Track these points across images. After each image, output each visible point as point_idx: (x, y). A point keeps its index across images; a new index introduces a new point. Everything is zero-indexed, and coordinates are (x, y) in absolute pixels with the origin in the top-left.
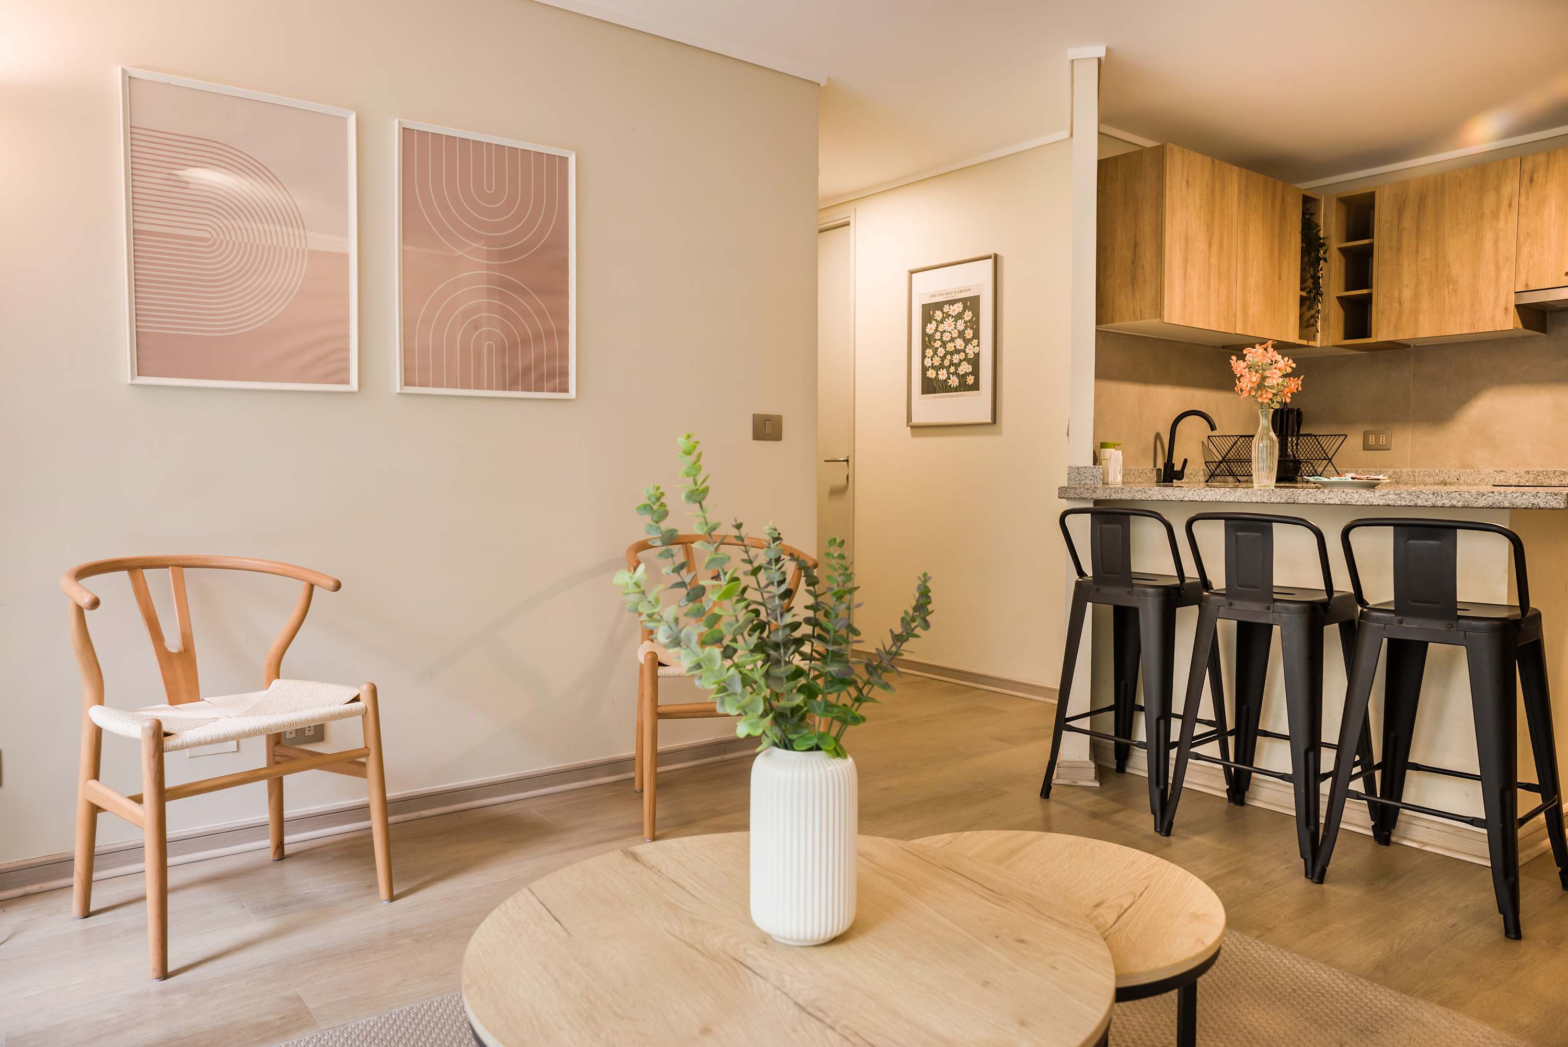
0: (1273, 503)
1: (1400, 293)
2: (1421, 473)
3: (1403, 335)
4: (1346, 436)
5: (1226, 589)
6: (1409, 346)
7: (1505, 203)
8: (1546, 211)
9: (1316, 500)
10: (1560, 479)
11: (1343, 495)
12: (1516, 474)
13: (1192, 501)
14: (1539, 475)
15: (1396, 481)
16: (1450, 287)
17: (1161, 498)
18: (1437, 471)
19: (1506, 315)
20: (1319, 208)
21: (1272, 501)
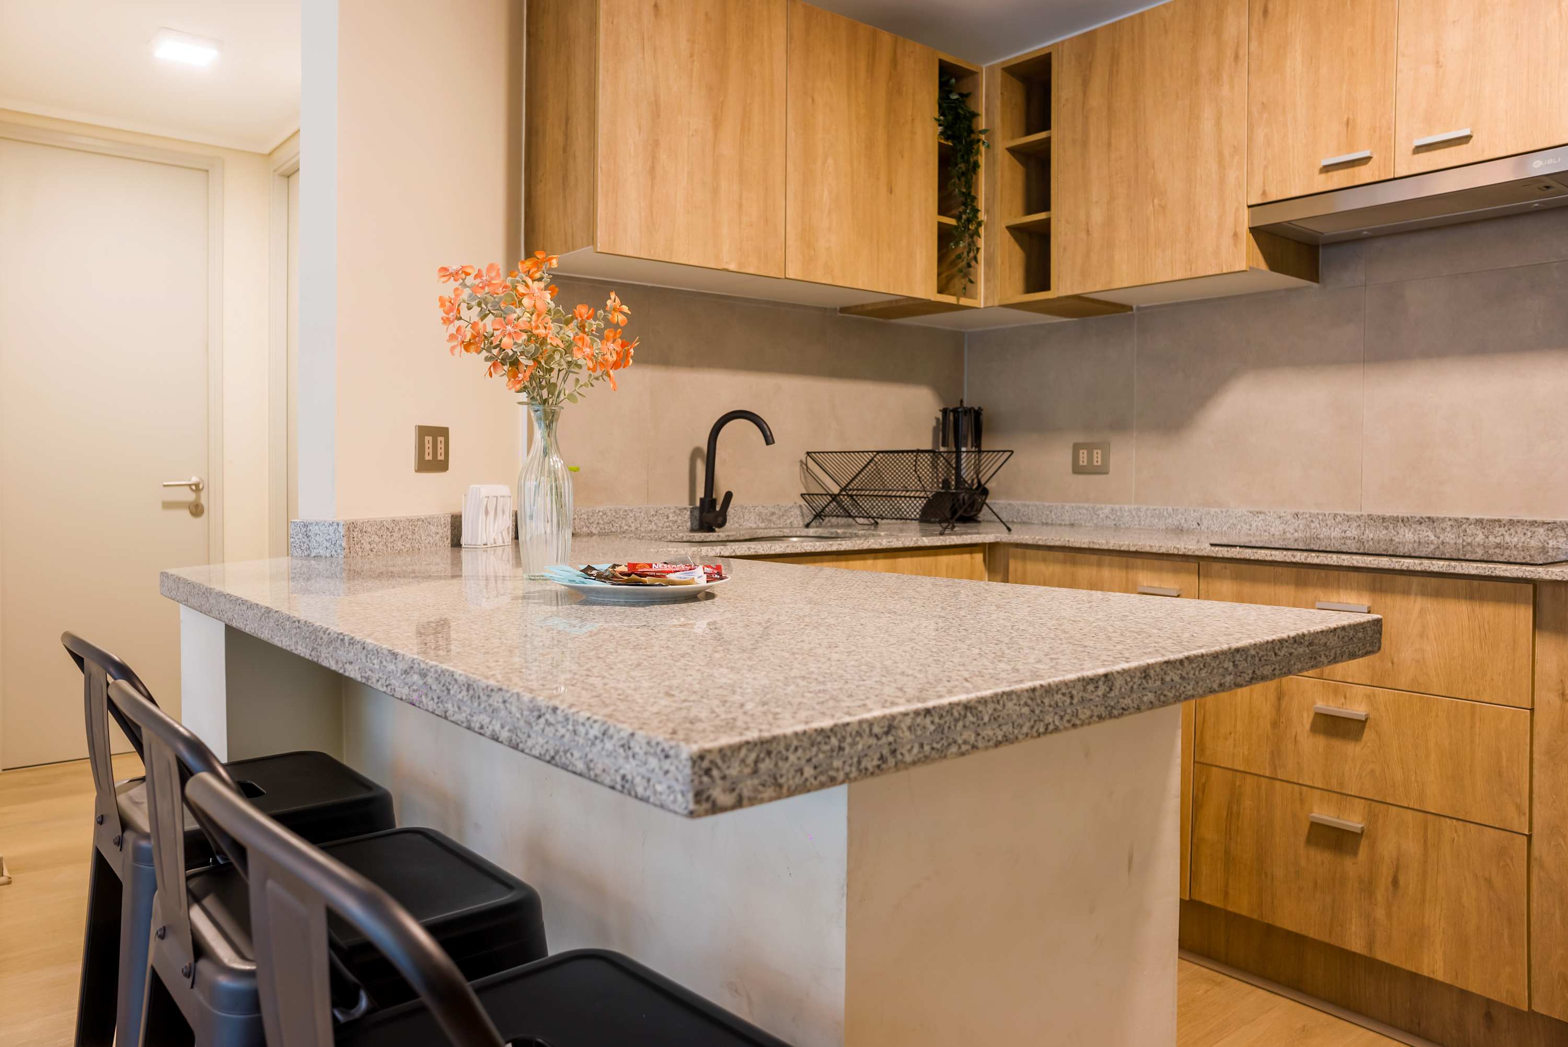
1: (1088, 215)
2: (1148, 512)
3: (1092, 286)
4: (1012, 452)
6: (1131, 308)
7: (1229, 53)
8: (1288, 64)
10: (1344, 528)
12: (1280, 517)
14: (1312, 521)
15: (1115, 525)
16: (1156, 201)
18: (1170, 510)
19: (1235, 245)
20: (977, 85)
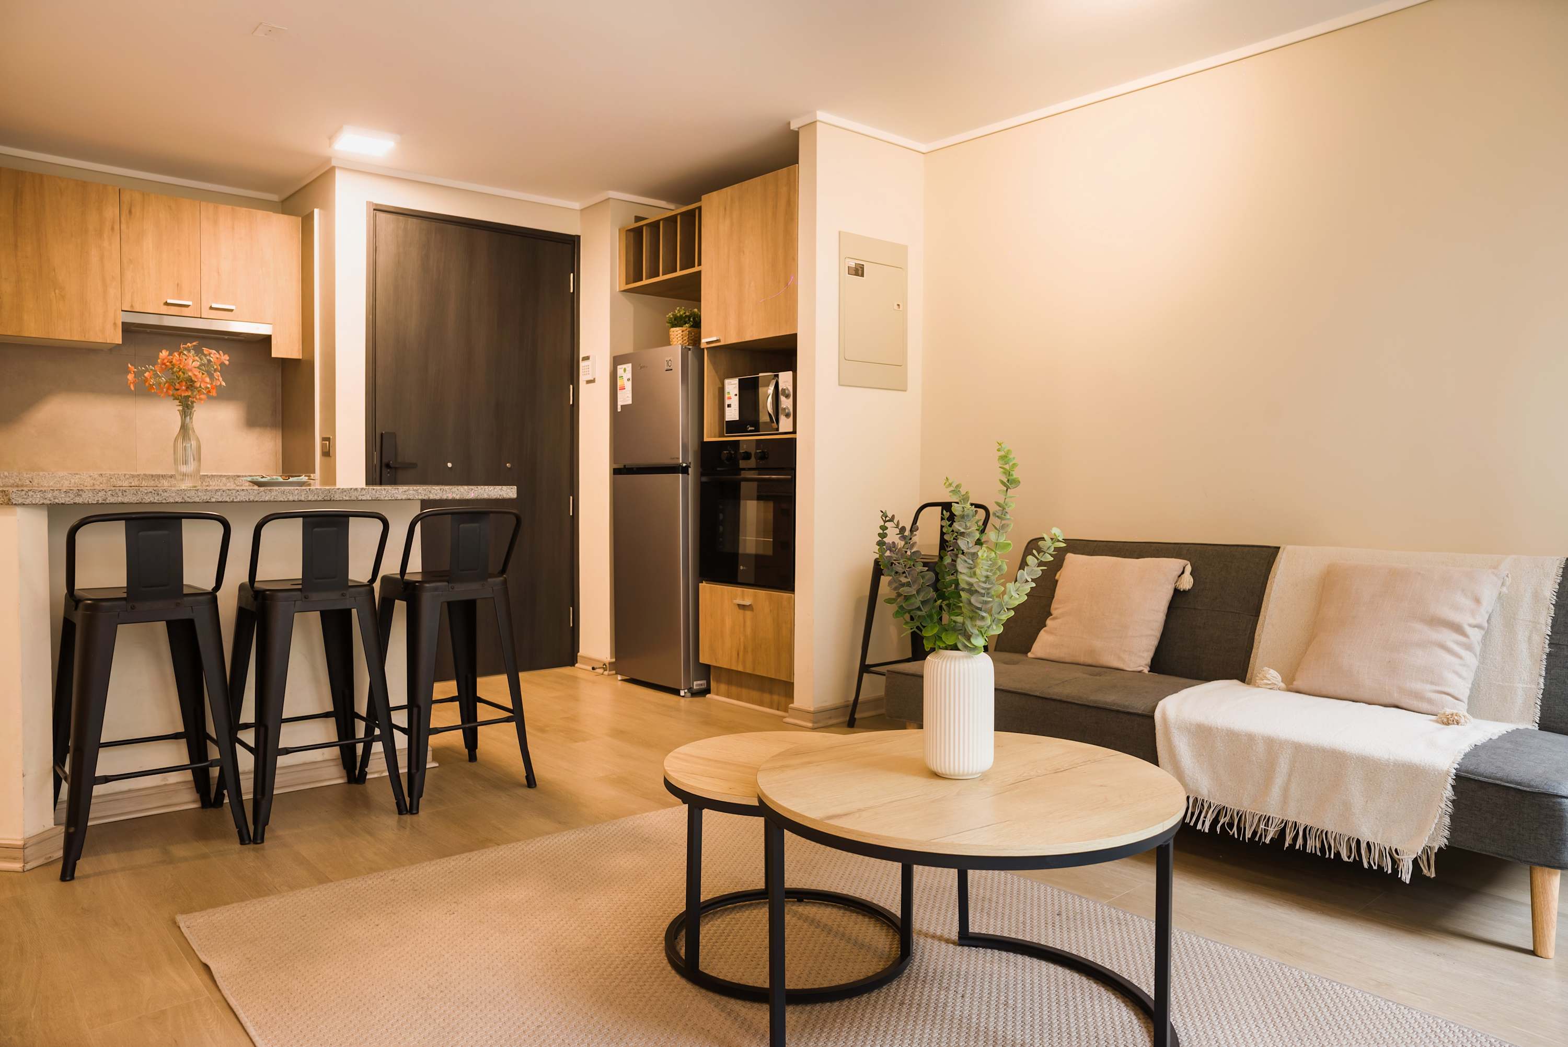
0: (310, 501)
5: (303, 579)
7: (108, 225)
9: (350, 497)
11: (374, 492)
13: (221, 502)
16: (57, 291)
17: (180, 500)
19: (115, 329)
21: (309, 499)
